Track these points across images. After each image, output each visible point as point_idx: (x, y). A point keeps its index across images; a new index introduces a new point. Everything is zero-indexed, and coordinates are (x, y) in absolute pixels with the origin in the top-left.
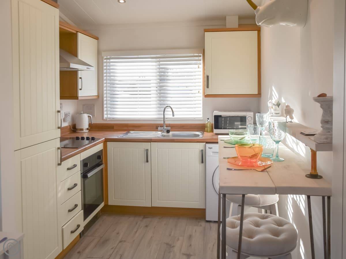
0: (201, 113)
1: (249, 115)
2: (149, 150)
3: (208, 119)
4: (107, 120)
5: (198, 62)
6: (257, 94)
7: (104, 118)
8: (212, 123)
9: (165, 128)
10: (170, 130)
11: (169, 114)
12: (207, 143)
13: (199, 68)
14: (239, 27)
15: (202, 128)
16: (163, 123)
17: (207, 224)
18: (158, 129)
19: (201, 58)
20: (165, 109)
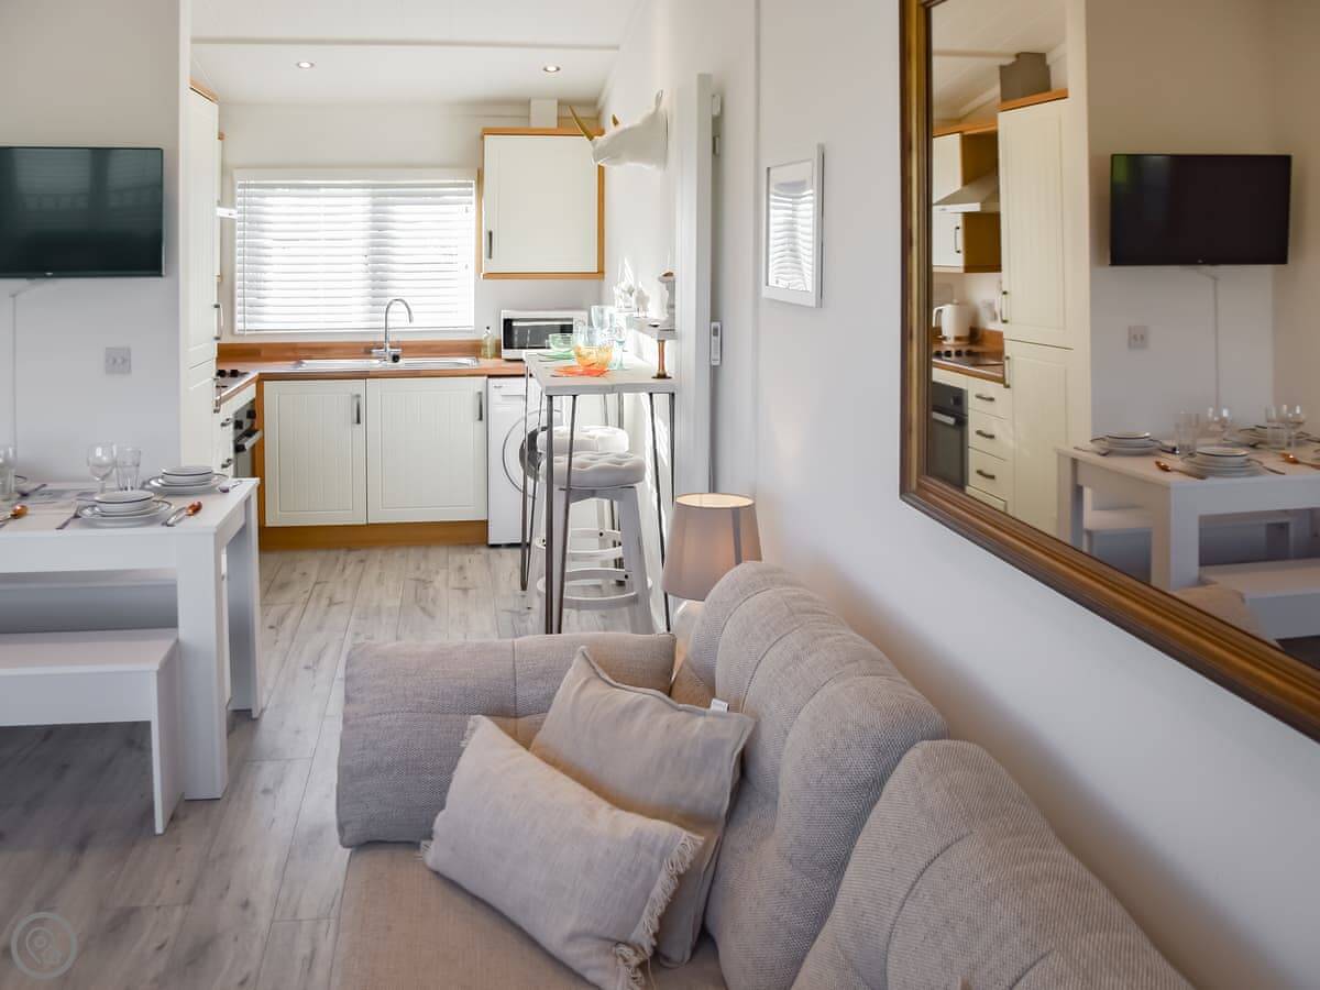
0: (471, 315)
1: (578, 317)
2: (363, 396)
3: (489, 328)
4: (242, 335)
5: (467, 198)
6: (597, 271)
7: (236, 331)
8: (498, 338)
9: (388, 350)
10: (400, 356)
11: (398, 319)
12: (490, 376)
14: (558, 126)
15: (475, 349)
16: (382, 339)
17: (493, 552)
18: (370, 353)
19: (473, 189)
20: (388, 307)
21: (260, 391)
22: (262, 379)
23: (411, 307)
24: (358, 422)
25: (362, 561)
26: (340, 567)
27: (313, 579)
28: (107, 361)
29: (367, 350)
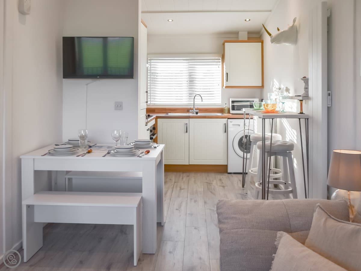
0: (220, 100)
1: (255, 100)
2: (188, 124)
3: (226, 104)
4: (150, 105)
5: (219, 63)
6: (261, 86)
7: (148, 104)
8: (229, 107)
9: (195, 110)
10: (198, 112)
11: (198, 101)
12: (228, 118)
13: (219, 67)
14: (248, 39)
15: (222, 111)
16: (193, 107)
17: (229, 175)
18: (189, 111)
19: (221, 60)
20: (195, 97)
21: (156, 122)
22: (157, 118)
23: (202, 97)
24: (187, 132)
25: (188, 176)
26: (181, 178)
27: (174, 181)
28: (115, 106)
29: (188, 111)
